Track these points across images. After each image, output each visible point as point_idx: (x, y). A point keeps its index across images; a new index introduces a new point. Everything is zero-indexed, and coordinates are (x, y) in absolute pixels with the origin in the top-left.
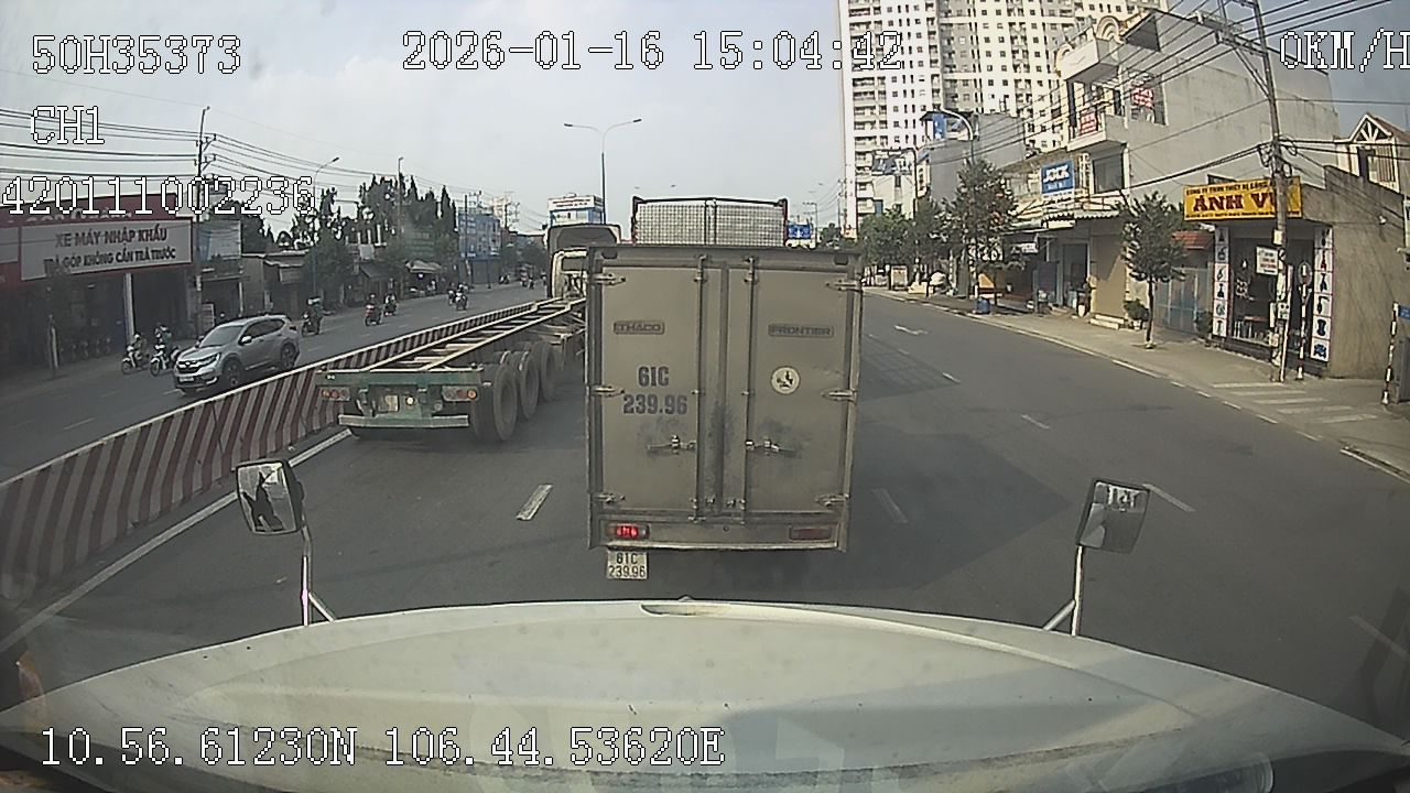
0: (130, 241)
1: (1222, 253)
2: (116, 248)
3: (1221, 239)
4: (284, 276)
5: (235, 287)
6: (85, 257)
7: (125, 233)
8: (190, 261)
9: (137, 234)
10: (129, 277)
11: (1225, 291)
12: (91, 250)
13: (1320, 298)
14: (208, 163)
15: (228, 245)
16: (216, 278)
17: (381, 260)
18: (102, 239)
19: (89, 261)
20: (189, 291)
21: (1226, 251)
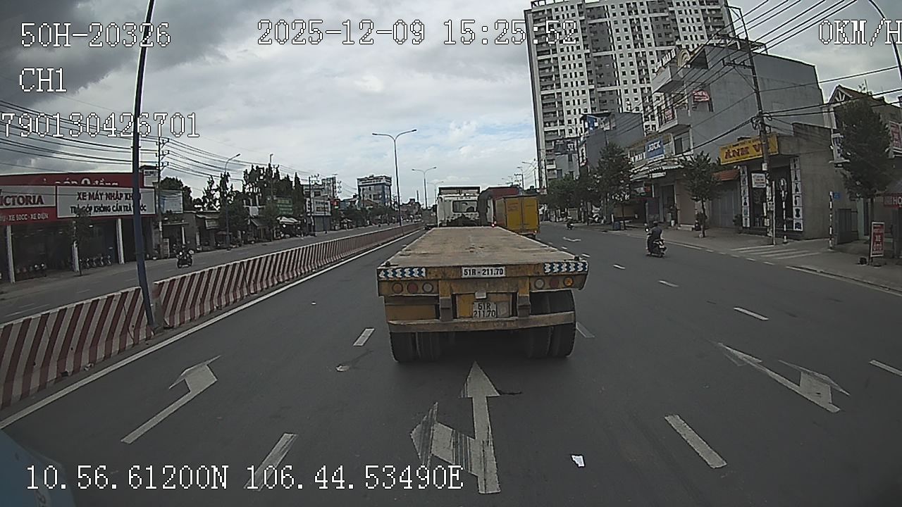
0: (120, 199)
1: (744, 180)
2: (112, 203)
3: (744, 173)
4: (208, 224)
5: (179, 230)
6: (95, 207)
7: (117, 195)
8: (154, 213)
9: (124, 195)
10: (120, 220)
11: (748, 202)
12: (98, 203)
13: (795, 197)
14: (164, 155)
15: (174, 204)
16: (169, 223)
17: (261, 216)
18: (104, 197)
19: (98, 209)
20: (153, 231)
21: (746, 179)
